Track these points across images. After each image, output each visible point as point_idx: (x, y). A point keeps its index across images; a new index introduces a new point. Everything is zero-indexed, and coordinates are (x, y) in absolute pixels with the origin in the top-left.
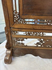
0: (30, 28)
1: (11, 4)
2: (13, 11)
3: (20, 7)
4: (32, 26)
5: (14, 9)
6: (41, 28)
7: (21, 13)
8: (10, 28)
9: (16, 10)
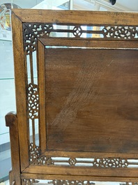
0: (61, 173)
1: (26, 135)
2: (29, 145)
3: (42, 139)
4: (64, 169)
5: (31, 141)
6: (83, 172)
7: (43, 148)
8: (21, 173)
9: (34, 143)
